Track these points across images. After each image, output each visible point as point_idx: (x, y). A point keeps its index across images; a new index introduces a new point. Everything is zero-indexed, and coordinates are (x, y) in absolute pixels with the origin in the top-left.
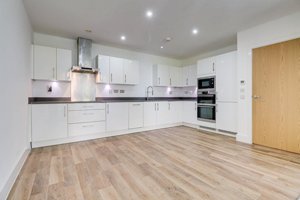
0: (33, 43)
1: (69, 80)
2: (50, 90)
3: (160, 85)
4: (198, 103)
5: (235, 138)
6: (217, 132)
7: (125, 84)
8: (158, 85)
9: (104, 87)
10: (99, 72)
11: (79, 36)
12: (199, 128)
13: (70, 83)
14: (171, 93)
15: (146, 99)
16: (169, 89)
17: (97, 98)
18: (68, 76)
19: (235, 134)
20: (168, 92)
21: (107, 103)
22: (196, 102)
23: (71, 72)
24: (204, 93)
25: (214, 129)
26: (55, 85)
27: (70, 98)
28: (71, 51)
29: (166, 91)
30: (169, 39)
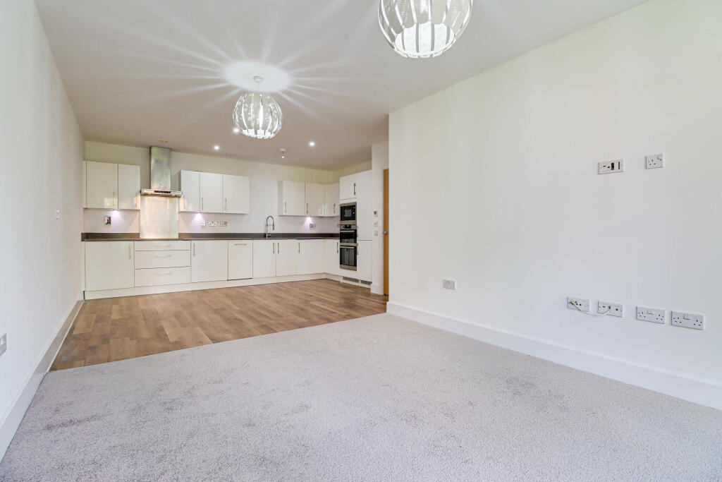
0: (84, 159)
1: (137, 208)
2: (109, 222)
3: (287, 214)
4: (341, 242)
5: (369, 289)
6: (360, 284)
7: (225, 212)
8: (284, 214)
9: (192, 218)
10: (182, 196)
11: (151, 145)
12: (342, 281)
13: (138, 212)
14: (312, 226)
15: (264, 236)
16: (309, 220)
17: (180, 235)
18: (134, 203)
19: (369, 283)
20: (307, 225)
21: (192, 241)
22: (339, 241)
23: (139, 197)
24: (346, 227)
25: (357, 281)
26: (116, 215)
27: (138, 234)
28: (138, 168)
29: (303, 223)
30: (283, 150)
